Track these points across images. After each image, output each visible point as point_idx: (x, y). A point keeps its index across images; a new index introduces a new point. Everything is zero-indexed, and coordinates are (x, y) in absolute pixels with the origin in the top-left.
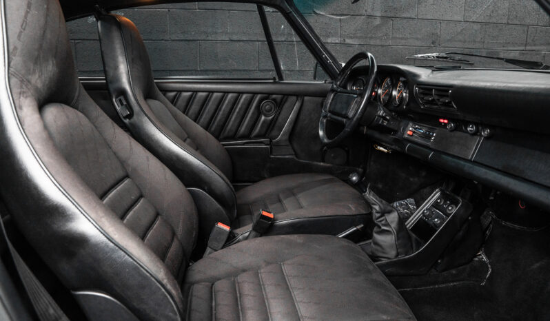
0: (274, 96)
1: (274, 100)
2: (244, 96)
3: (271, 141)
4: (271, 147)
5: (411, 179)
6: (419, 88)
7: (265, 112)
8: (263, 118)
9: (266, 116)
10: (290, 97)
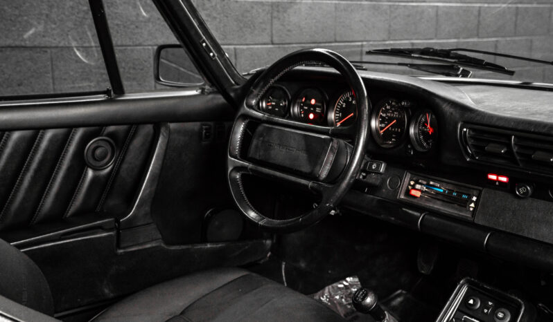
0: (112, 128)
1: (111, 135)
2: (49, 134)
3: (117, 221)
4: (118, 235)
5: (357, 248)
6: (470, 129)
7: (91, 161)
8: (90, 173)
9: (95, 169)
10: (141, 126)
